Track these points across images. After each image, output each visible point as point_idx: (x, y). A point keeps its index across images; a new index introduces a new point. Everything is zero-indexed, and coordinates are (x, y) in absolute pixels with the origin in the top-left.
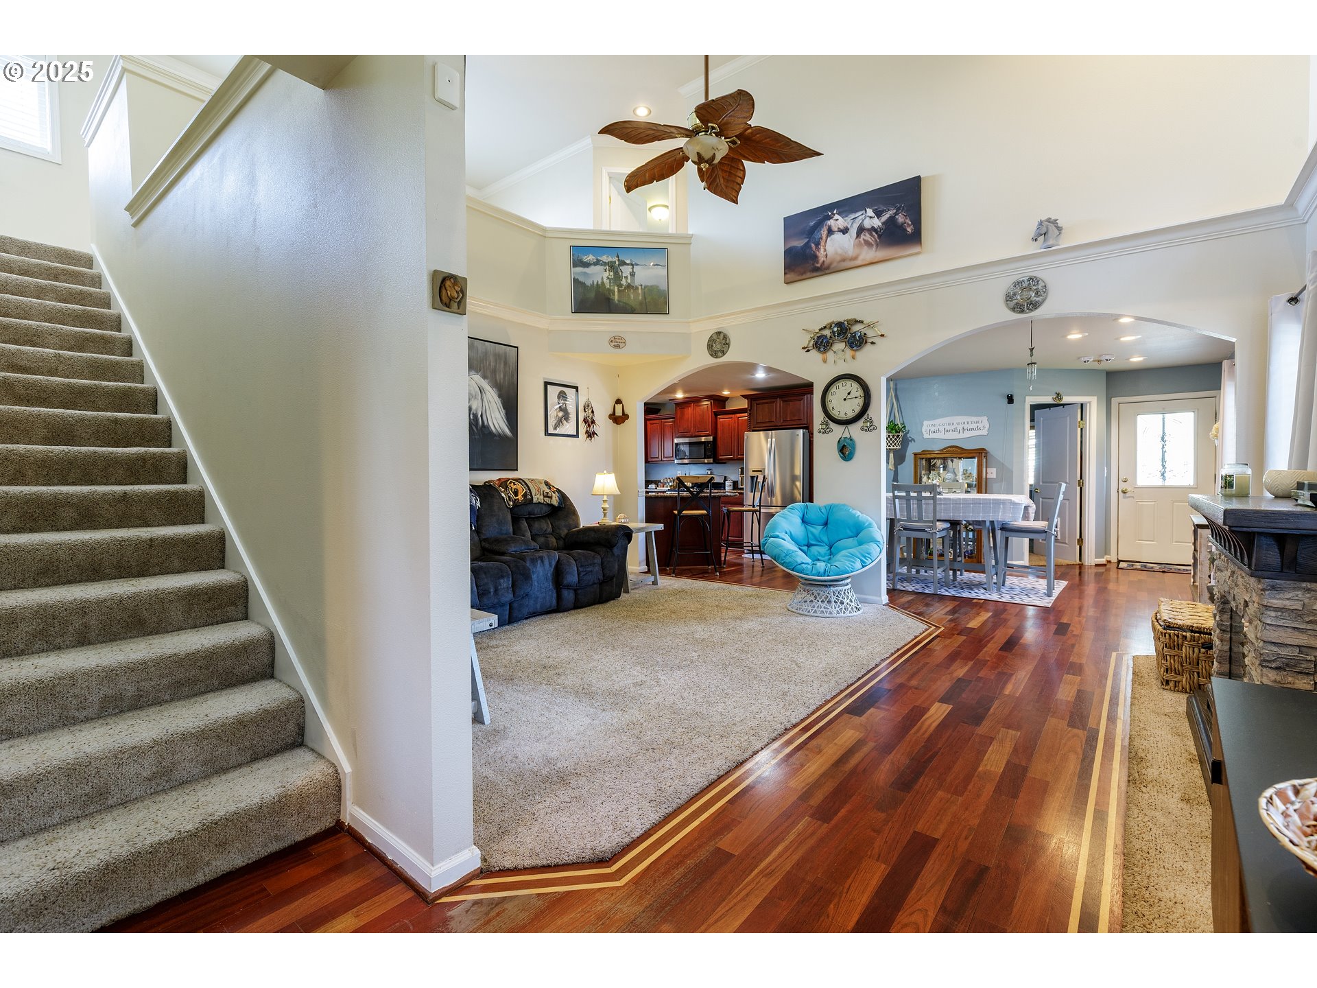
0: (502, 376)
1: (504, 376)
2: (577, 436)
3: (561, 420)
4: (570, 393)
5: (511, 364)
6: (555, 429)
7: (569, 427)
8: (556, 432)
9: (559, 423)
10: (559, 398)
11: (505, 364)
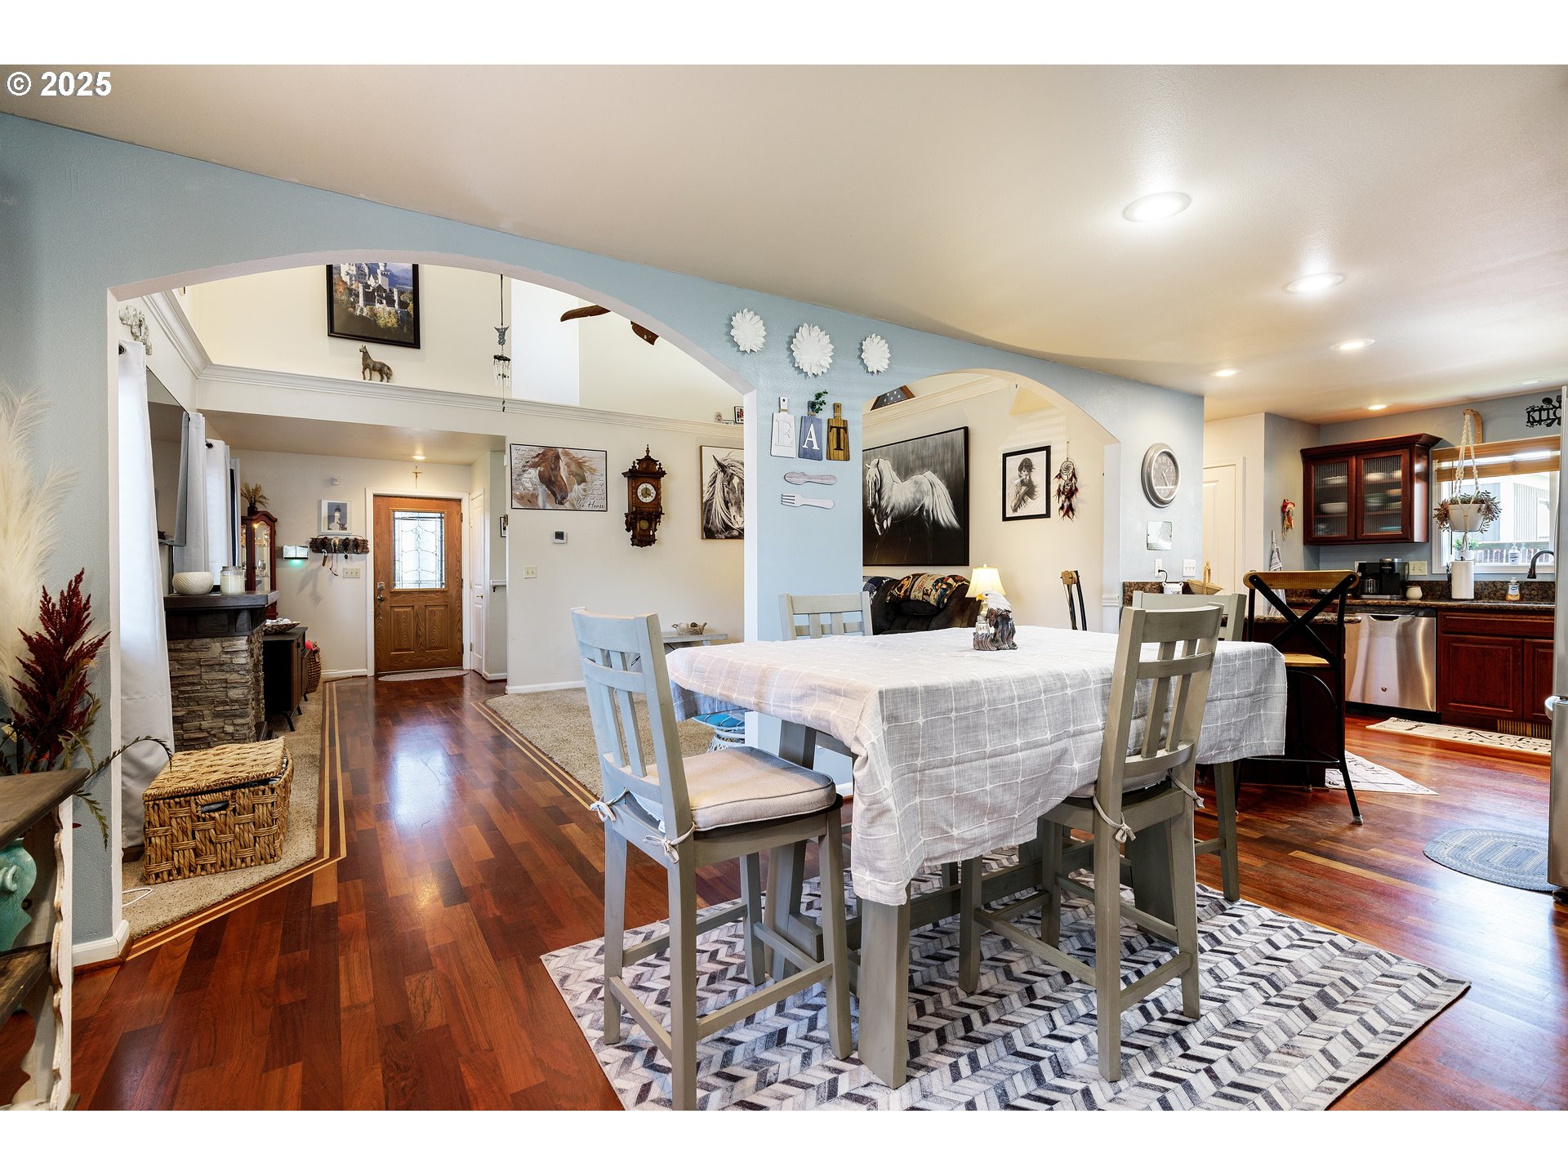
0: (950, 465)
1: (952, 464)
2: (1047, 515)
3: (1023, 499)
4: (1038, 459)
5: (958, 449)
6: (1015, 510)
7: (1036, 505)
8: (1019, 513)
9: (1021, 501)
10: (1020, 469)
11: (952, 451)
